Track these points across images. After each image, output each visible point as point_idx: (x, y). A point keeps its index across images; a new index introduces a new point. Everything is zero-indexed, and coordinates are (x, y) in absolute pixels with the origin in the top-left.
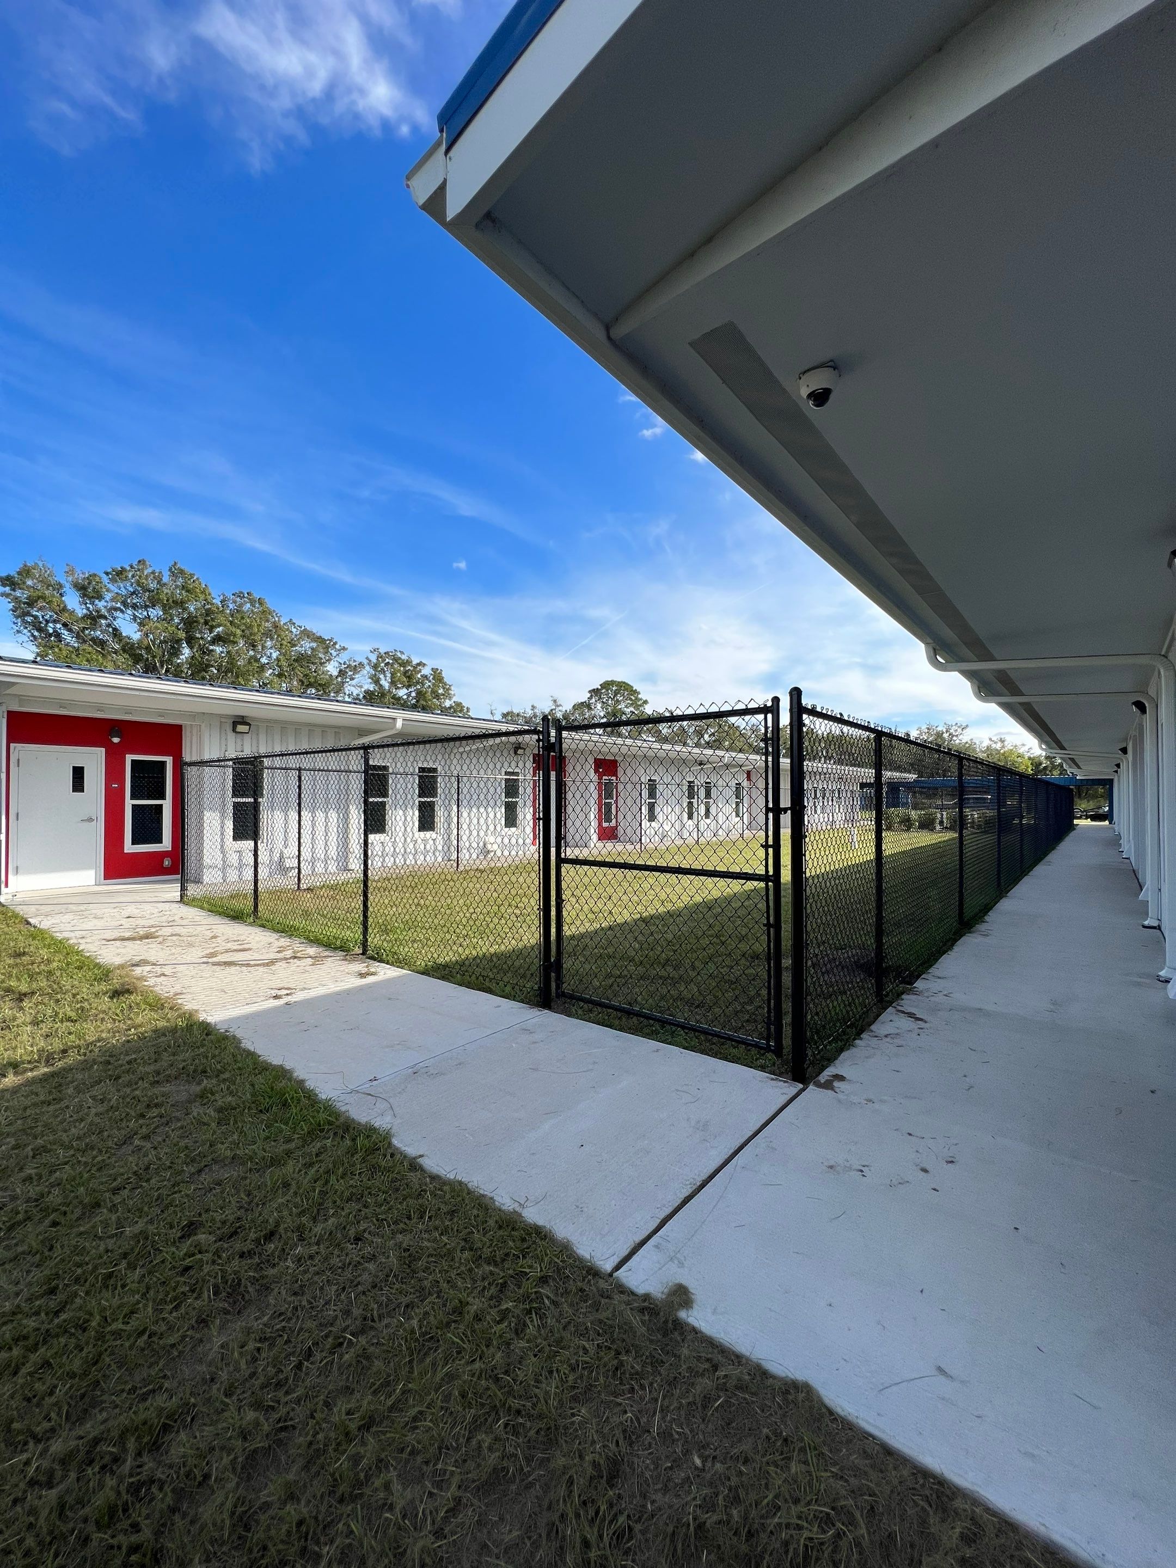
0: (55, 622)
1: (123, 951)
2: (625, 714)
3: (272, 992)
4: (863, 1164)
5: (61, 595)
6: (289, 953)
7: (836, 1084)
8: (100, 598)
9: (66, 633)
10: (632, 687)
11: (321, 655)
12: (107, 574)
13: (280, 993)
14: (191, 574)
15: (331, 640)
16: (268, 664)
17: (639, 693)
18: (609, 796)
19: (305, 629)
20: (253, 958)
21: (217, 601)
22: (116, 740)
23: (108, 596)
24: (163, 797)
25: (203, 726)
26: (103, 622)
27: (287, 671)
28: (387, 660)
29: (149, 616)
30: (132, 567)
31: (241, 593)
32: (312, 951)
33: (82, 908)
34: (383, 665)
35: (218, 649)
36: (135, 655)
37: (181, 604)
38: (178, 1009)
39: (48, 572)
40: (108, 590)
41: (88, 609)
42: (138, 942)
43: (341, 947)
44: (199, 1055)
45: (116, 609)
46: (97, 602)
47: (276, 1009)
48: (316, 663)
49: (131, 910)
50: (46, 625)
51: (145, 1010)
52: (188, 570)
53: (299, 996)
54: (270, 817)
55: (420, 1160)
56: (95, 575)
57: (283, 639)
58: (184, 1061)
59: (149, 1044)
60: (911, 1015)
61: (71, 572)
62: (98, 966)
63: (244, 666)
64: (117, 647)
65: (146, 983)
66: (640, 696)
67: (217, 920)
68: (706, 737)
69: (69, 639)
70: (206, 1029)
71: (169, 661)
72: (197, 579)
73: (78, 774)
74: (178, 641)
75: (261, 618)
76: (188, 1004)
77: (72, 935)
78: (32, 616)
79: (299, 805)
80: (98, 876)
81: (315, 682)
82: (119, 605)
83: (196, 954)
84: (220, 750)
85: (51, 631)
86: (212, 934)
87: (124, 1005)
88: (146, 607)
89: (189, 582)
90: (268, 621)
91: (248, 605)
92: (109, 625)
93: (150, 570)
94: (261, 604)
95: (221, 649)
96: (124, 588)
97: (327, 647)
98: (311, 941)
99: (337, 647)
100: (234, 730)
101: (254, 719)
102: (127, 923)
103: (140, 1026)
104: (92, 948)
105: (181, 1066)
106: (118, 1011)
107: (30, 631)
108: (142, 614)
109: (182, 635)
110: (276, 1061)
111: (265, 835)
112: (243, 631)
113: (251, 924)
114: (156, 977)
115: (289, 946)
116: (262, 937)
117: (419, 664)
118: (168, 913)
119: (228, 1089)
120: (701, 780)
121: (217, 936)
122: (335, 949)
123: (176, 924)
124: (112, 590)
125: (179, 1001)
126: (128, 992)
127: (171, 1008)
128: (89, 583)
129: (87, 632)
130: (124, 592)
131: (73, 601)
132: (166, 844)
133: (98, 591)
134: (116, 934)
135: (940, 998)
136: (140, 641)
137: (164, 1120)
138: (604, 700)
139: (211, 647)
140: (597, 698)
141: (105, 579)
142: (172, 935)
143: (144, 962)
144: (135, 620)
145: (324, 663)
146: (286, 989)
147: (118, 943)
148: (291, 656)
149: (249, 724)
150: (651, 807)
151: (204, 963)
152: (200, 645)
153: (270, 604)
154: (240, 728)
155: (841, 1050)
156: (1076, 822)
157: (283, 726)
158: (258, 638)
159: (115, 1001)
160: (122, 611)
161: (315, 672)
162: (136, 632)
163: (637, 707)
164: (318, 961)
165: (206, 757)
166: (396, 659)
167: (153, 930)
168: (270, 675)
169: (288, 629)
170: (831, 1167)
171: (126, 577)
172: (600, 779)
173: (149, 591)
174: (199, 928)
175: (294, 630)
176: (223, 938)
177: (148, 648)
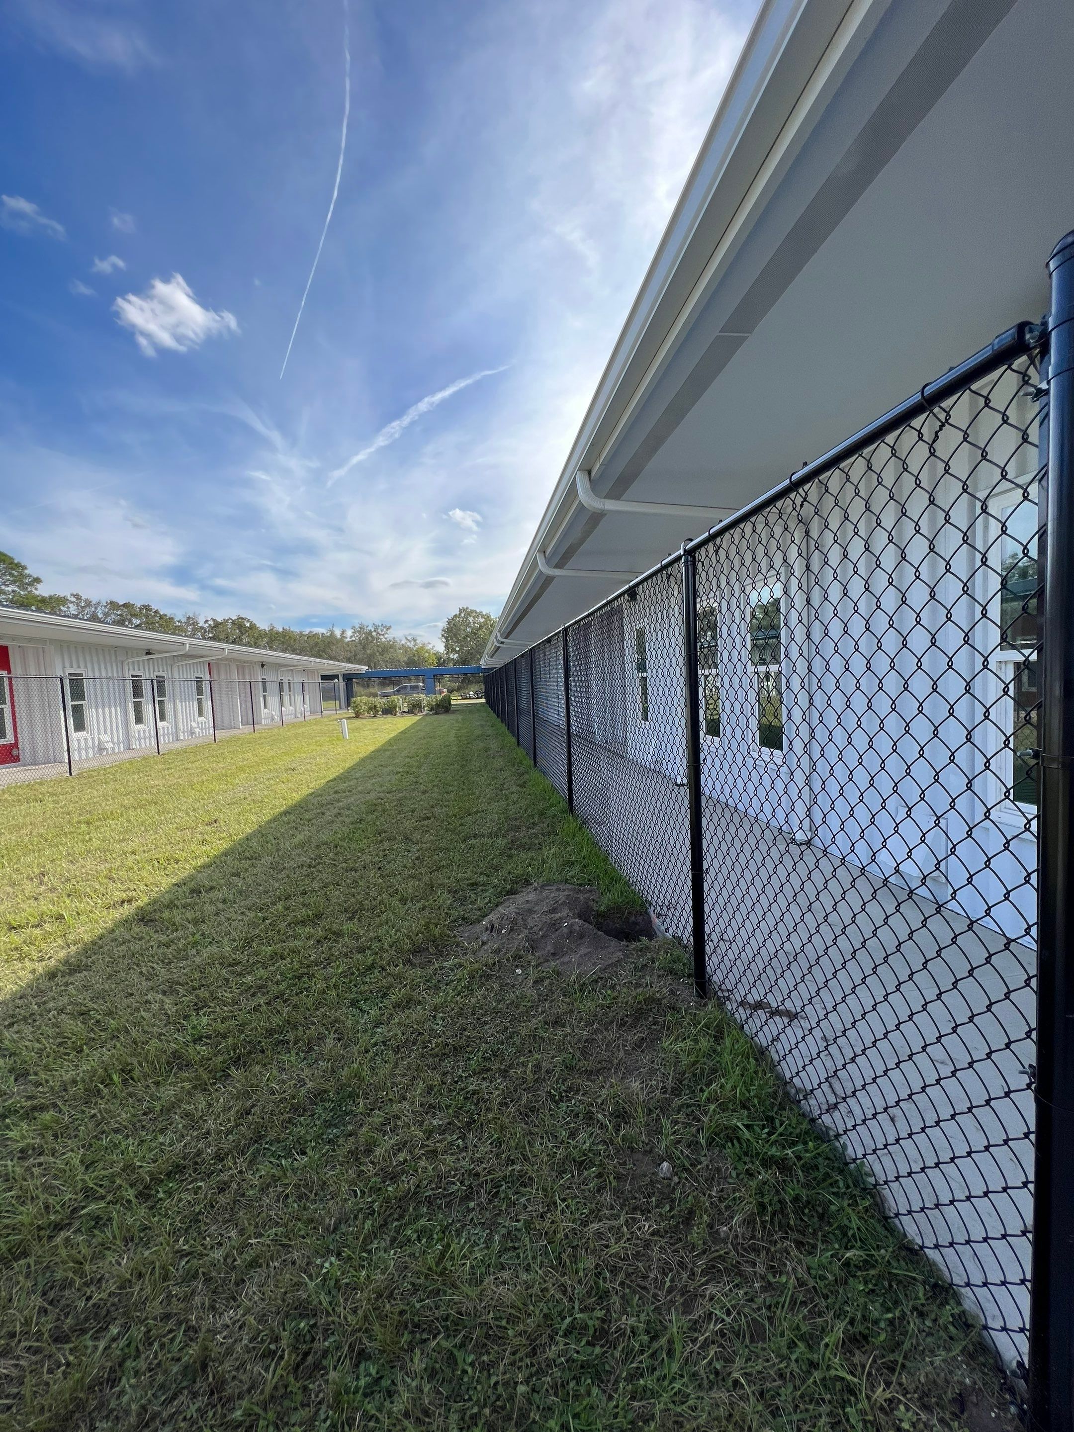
10: (13, 559)
17: (25, 568)
150: (78, 711)
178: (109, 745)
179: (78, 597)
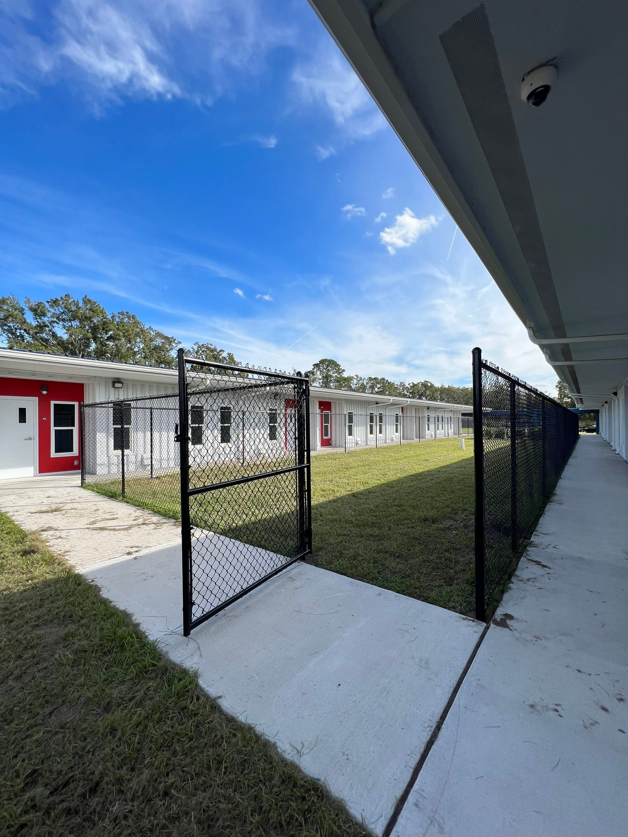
0: (20, 329)
1: (39, 520)
2: (333, 377)
3: (127, 549)
4: (556, 703)
5: (23, 314)
6: (141, 521)
7: (509, 622)
8: (44, 315)
9: (27, 335)
10: (336, 363)
11: (167, 346)
12: (48, 302)
13: (131, 550)
14: (94, 302)
15: (172, 338)
16: (138, 351)
17: (340, 366)
18: (327, 421)
19: (158, 332)
20: (118, 524)
21: (109, 317)
22: (45, 392)
23: (49, 315)
24: (73, 425)
25: (95, 383)
26: (47, 329)
27: (148, 355)
28: (203, 349)
29: (72, 325)
30: (62, 298)
31: (123, 312)
32: (155, 519)
33: (22, 491)
34: (201, 351)
35: (111, 344)
36: (65, 347)
37: (89, 319)
38: (64, 564)
39: (16, 302)
40: (49, 311)
41: (38, 322)
42: (50, 514)
43: (173, 516)
44: (69, 603)
45: (54, 322)
46: (43, 318)
47: (128, 561)
48: (164, 351)
49: (52, 492)
50: (15, 331)
51: (42, 565)
52: (93, 299)
53: (144, 552)
54: (135, 434)
55: (219, 701)
56: (41, 303)
57: (146, 338)
58: (58, 608)
59: (38, 593)
60: (538, 563)
61: (28, 301)
62: (21, 531)
63: (125, 352)
64: (55, 342)
65: (48, 544)
66: (340, 367)
67: (101, 498)
68: (376, 389)
69: (29, 339)
70: (78, 580)
71: (83, 350)
72: (98, 305)
73: (22, 413)
74: (88, 339)
75: (133, 326)
76: (72, 561)
77: (11, 509)
78: (8, 326)
79: (151, 429)
80: (35, 471)
81: (164, 361)
82: (55, 319)
83: (83, 522)
84: (106, 397)
85: (18, 334)
86: (96, 508)
87: (28, 561)
88: (70, 320)
89: (93, 306)
90: (137, 327)
91: (127, 319)
92: (50, 331)
93: (72, 300)
94: (133, 318)
95: (112, 344)
96: (58, 310)
97: (171, 342)
98: (155, 512)
99: (176, 341)
100: (113, 386)
101: (125, 380)
102: (46, 501)
103: (35, 578)
104: (20, 518)
105: (55, 613)
106: (24, 566)
107: (7, 335)
108: (69, 324)
109: (90, 335)
110: (121, 605)
111: (133, 445)
112: (124, 333)
113: (120, 501)
114: (56, 539)
115: (141, 516)
116: (126, 510)
117: (221, 351)
118: (73, 494)
119: (84, 632)
120: (376, 413)
121: (99, 510)
122: (170, 517)
123: (75, 501)
124: (51, 311)
125: (67, 557)
126: (34, 552)
127: (59, 565)
128: (38, 308)
129: (39, 335)
130: (58, 312)
131: (29, 317)
132: (75, 452)
133: (43, 312)
134: (38, 509)
135: (550, 550)
136: (67, 340)
137: (36, 660)
138: (321, 370)
139: (107, 343)
140: (317, 369)
141: (47, 305)
142: (72, 509)
143: (50, 528)
144: (64, 328)
145: (169, 351)
146: (136, 547)
147: (38, 514)
148: (150, 347)
149: (122, 383)
150: (350, 427)
151: (87, 528)
152: (101, 341)
153: (138, 319)
154: (117, 385)
155: (503, 592)
156: (580, 433)
157: (143, 384)
158: (132, 337)
159: (24, 558)
160: (58, 323)
161: (164, 355)
162: (64, 334)
163: (339, 373)
164: (158, 526)
165: (98, 401)
166: (208, 348)
167: (61, 505)
168: (139, 357)
169: (148, 332)
170: (532, 706)
171: (59, 304)
172: (322, 412)
173: (72, 312)
174: (89, 504)
175: (152, 333)
176: (102, 511)
177: (72, 343)
178: (360, 442)
179: (357, 376)
